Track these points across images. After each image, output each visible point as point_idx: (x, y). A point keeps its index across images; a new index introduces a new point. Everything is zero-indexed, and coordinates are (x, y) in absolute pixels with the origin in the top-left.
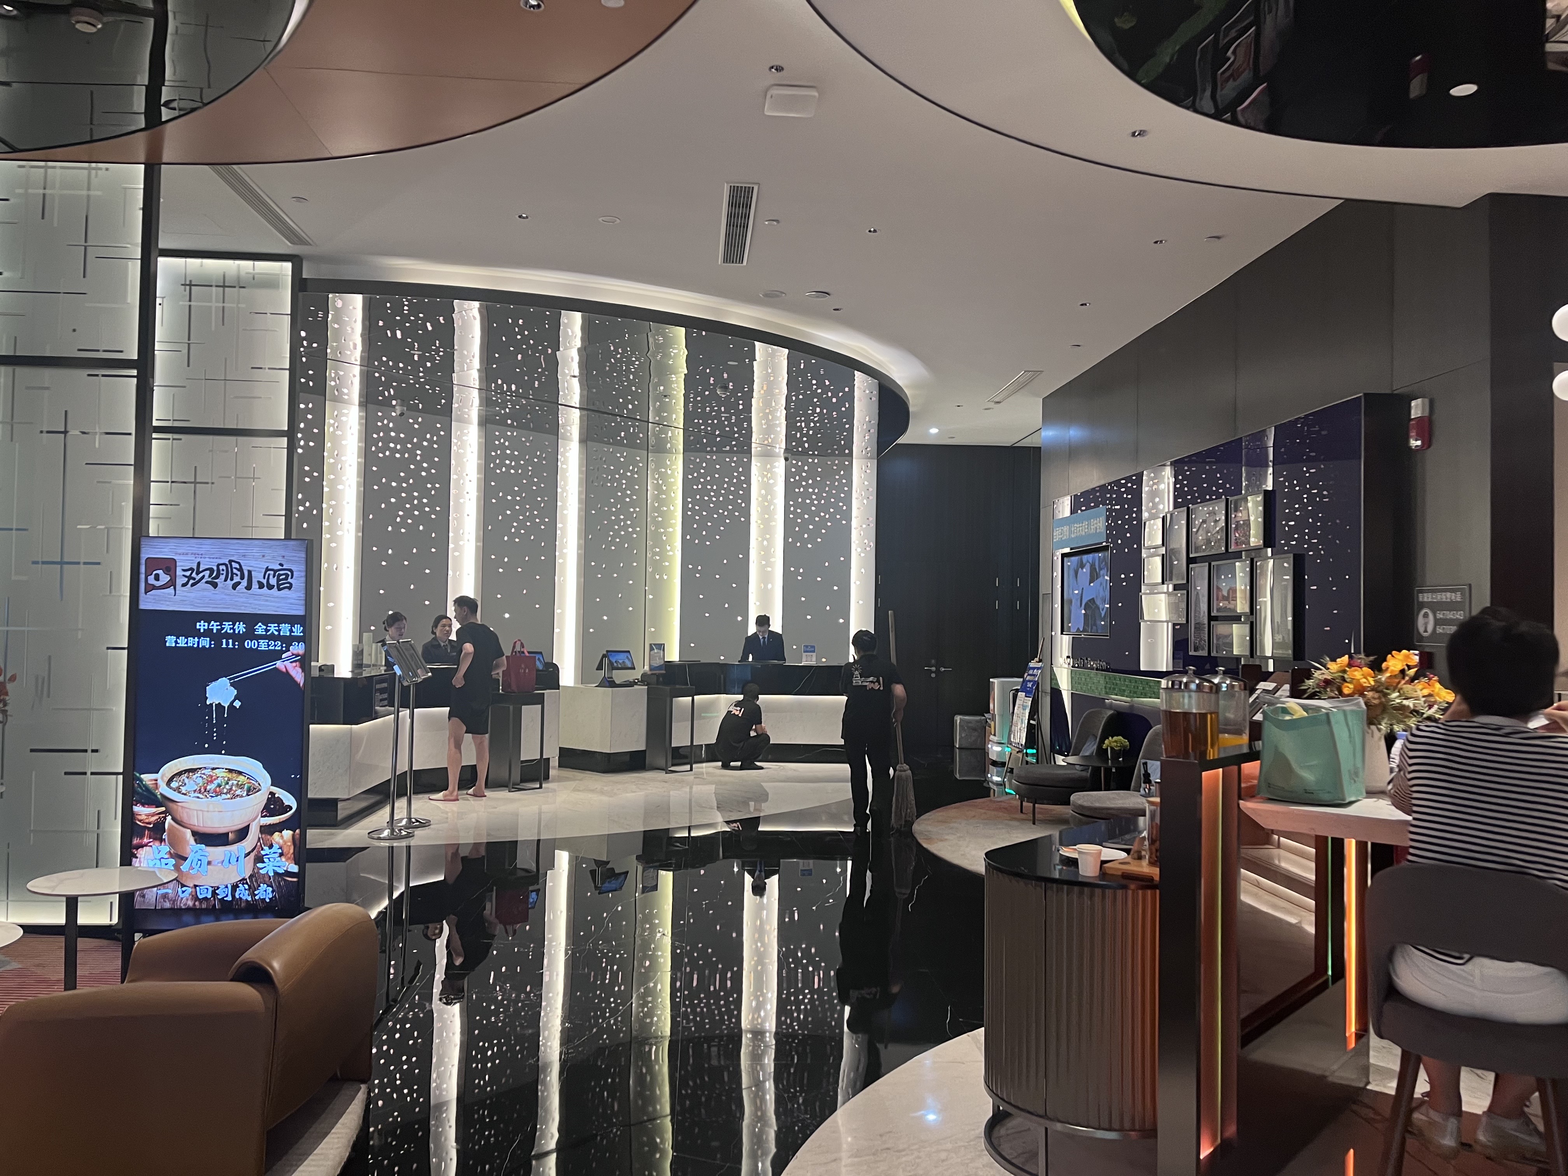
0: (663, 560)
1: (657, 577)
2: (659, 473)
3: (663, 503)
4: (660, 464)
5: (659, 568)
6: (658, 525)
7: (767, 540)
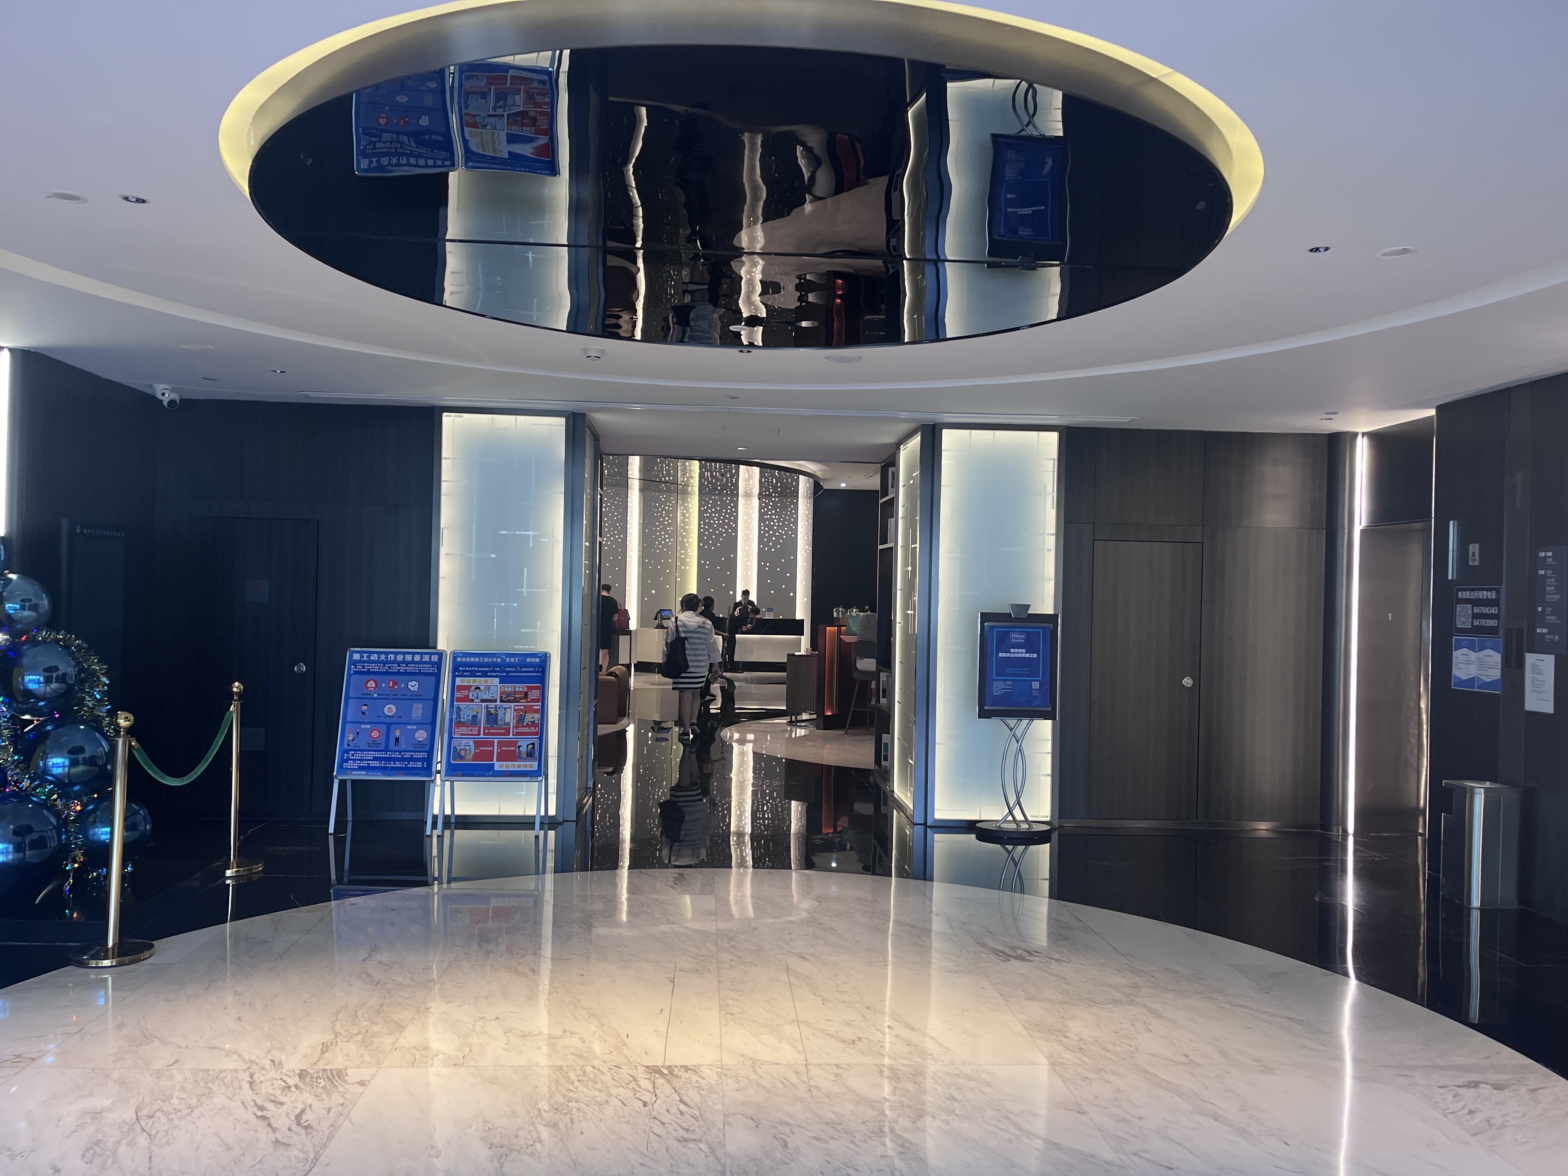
0: (685, 558)
1: (683, 568)
2: (684, 506)
3: (685, 524)
4: (685, 501)
5: (684, 562)
6: (683, 537)
7: (748, 546)
